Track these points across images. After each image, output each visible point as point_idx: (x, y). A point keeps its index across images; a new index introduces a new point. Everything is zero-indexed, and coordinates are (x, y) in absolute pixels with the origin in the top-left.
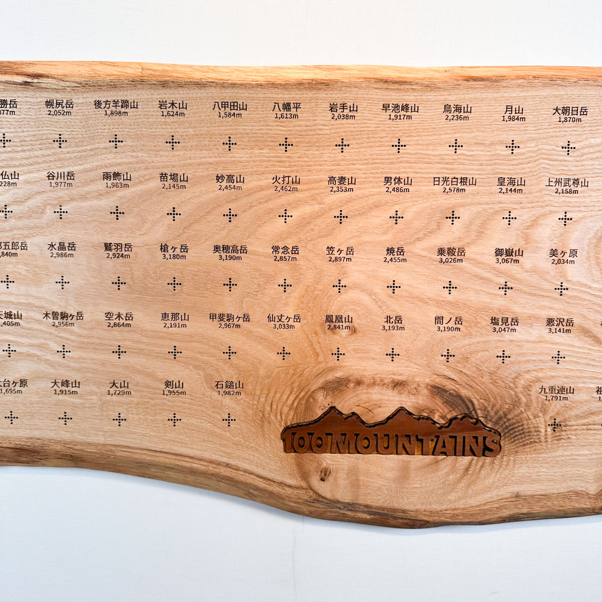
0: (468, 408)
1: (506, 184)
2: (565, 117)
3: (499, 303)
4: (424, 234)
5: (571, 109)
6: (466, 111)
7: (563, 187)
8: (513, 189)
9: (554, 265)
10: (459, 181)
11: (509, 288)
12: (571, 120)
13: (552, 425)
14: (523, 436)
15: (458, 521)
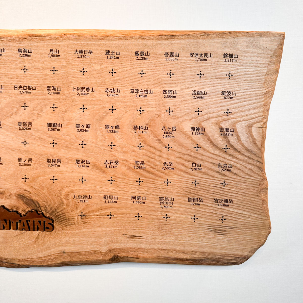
0: (36, 206)
1: (51, 90)
2: (81, 55)
3: (51, 151)
4: (11, 115)
5: (84, 51)
6: (29, 52)
7: (81, 92)
8: (55, 93)
9: (79, 132)
10: (27, 88)
11: (55, 144)
12: (84, 57)
13: (80, 215)
14: (65, 221)
15: (34, 264)
